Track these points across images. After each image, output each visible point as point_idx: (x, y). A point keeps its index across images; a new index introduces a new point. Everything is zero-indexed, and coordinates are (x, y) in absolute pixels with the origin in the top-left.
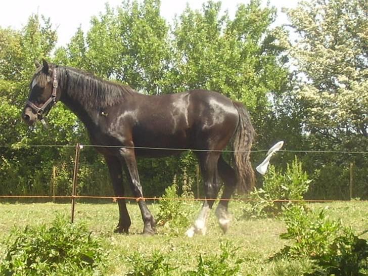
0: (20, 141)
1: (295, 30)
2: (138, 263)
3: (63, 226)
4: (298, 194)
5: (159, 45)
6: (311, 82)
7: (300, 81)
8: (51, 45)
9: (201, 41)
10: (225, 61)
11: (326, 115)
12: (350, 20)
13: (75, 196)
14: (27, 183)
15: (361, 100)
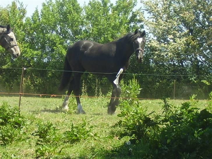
0: (7, 64)
1: (148, 12)
2: (40, 126)
3: (6, 108)
4: (135, 95)
5: (78, 18)
6: (156, 38)
7: (150, 38)
8: (23, 16)
9: (100, 16)
10: (112, 26)
11: (163, 55)
12: (176, 7)
13: (21, 93)
14: (10, 86)
15: (181, 48)
